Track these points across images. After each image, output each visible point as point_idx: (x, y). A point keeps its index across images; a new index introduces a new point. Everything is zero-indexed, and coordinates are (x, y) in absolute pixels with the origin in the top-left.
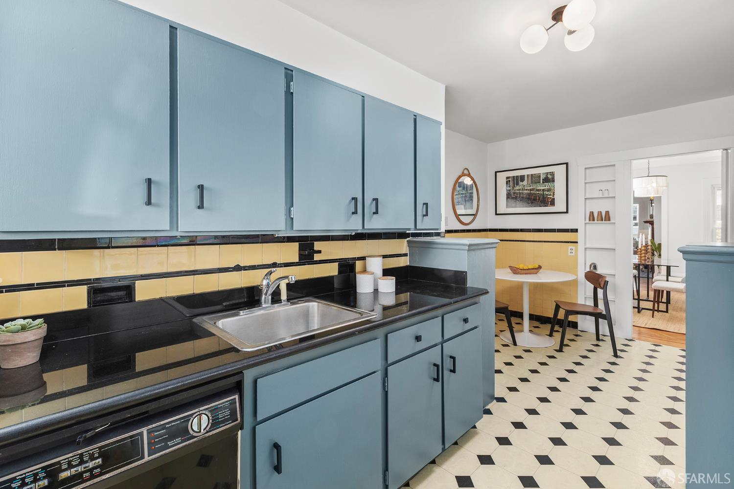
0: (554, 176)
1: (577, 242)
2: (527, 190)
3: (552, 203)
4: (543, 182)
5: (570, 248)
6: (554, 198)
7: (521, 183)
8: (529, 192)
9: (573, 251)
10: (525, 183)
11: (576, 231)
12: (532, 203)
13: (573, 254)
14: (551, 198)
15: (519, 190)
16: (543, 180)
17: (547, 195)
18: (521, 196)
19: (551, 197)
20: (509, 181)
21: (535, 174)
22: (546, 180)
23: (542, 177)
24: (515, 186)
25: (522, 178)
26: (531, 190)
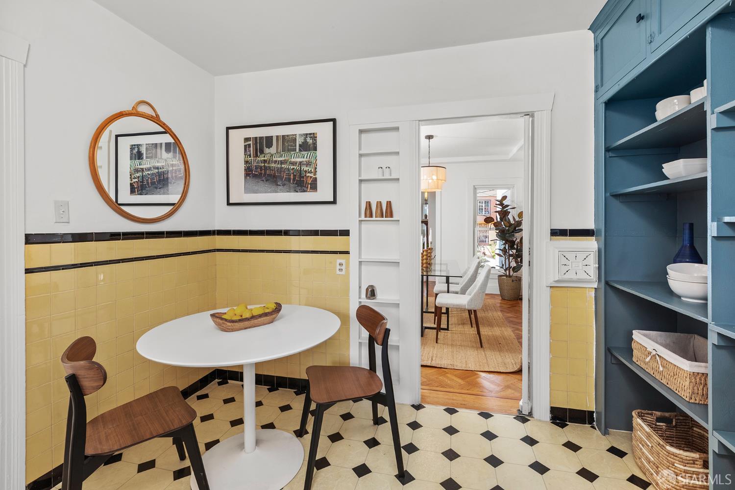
0: (316, 140)
1: (347, 253)
2: (276, 162)
3: (314, 187)
4: (300, 150)
5: (339, 261)
6: (316, 179)
7: (267, 150)
8: (279, 166)
9: (343, 267)
10: (273, 150)
11: (346, 233)
12: (284, 185)
13: (343, 273)
14: (311, 177)
15: (265, 161)
16: (300, 146)
17: (306, 171)
18: (268, 172)
19: (312, 175)
20: (249, 145)
21: (288, 136)
22: (305, 147)
23: (299, 141)
24: (259, 154)
25: (269, 141)
26: (282, 162)
